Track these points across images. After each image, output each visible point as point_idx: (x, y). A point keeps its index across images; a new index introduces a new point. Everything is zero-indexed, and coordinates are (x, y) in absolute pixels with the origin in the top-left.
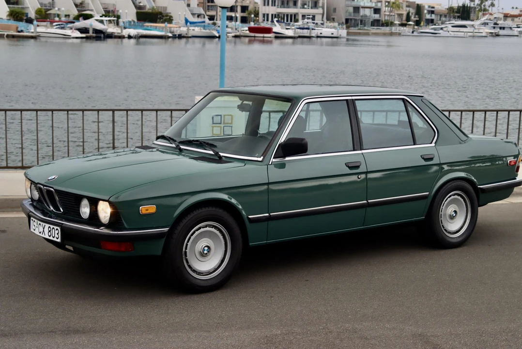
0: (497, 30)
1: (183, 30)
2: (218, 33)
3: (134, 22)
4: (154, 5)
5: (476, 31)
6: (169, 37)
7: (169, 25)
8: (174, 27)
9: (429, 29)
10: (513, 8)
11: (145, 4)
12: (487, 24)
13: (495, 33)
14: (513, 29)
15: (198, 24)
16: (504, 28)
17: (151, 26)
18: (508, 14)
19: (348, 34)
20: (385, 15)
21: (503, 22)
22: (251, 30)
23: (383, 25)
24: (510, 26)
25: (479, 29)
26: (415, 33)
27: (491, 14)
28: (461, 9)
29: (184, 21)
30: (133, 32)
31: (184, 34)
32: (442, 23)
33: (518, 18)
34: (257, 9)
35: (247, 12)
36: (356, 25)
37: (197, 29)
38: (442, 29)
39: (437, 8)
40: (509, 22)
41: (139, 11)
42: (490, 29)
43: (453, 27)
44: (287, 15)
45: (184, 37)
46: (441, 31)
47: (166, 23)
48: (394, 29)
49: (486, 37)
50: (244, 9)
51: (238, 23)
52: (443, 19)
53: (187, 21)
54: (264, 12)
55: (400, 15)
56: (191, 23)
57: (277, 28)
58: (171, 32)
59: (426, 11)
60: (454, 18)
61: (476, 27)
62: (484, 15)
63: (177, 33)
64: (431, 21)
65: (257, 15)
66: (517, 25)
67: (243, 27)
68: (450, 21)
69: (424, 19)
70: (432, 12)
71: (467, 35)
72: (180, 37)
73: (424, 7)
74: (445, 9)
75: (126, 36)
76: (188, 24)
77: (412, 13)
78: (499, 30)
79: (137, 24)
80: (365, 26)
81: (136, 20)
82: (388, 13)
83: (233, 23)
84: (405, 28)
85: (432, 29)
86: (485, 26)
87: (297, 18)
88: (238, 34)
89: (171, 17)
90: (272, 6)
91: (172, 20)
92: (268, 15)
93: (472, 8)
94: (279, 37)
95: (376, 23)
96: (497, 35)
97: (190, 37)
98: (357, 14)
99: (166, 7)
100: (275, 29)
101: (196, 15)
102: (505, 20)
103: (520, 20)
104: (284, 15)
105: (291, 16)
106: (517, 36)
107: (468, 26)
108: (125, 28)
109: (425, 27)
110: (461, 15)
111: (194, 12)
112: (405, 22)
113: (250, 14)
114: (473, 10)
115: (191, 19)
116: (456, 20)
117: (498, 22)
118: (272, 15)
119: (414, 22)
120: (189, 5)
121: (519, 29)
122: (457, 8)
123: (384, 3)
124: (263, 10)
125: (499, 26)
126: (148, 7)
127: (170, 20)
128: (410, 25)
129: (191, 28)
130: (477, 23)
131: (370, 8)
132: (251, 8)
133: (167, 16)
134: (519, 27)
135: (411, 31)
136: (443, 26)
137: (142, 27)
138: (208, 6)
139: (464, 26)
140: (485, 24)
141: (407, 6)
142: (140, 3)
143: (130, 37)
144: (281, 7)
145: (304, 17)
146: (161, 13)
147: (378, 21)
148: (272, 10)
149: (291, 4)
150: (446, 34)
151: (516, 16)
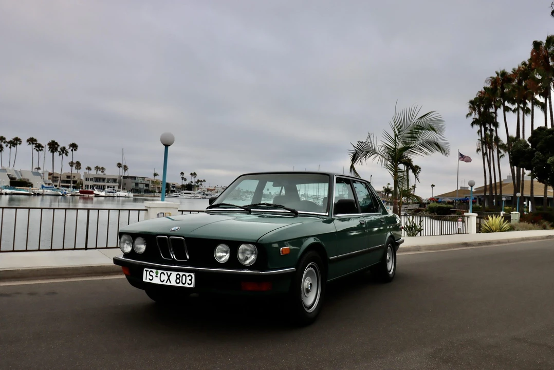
0: (205, 196)
1: (41, 191)
2: (62, 193)
4: (21, 177)
5: (196, 196)
6: (31, 195)
7: (31, 188)
8: (35, 189)
9: (173, 194)
10: (210, 186)
11: (15, 177)
15: (49, 188)
16: (208, 195)
17: (20, 188)
18: (209, 189)
19: (134, 196)
20: (151, 187)
22: (81, 192)
23: (150, 192)
26: (166, 196)
27: (201, 189)
28: (188, 186)
29: (41, 187)
30: (8, 191)
31: (41, 193)
32: (179, 192)
34: (82, 182)
35: (76, 184)
36: (136, 192)
37: (49, 191)
38: (179, 194)
39: (176, 185)
40: (209, 192)
41: (11, 180)
42: (201, 195)
43: (184, 194)
44: (99, 186)
45: (41, 195)
46: (179, 196)
48: (156, 194)
50: (75, 182)
51: (72, 189)
52: (179, 190)
53: (43, 187)
55: (158, 188)
56: (45, 187)
57: (96, 192)
58: (32, 192)
59: (171, 186)
61: (195, 194)
62: (198, 189)
63: (37, 193)
64: (173, 191)
65: (82, 186)
67: (75, 191)
68: (183, 191)
69: (170, 190)
70: (174, 187)
71: (191, 197)
72: (38, 194)
73: (170, 184)
74: (180, 185)
75: (4, 193)
77: (164, 187)
79: (10, 187)
80: (141, 192)
81: (9, 185)
82: (153, 187)
83: (69, 189)
85: (175, 194)
87: (104, 187)
88: (73, 194)
89: (32, 184)
90: (91, 181)
91: (33, 186)
92: (88, 186)
93: (193, 185)
94: (97, 196)
95: (147, 191)
96: (205, 198)
97: (44, 195)
99: (29, 179)
100: (95, 192)
101: (48, 184)
102: (207, 191)
105: (101, 186)
108: (3, 189)
109: (171, 194)
110: (188, 188)
111: (47, 182)
113: (78, 184)
115: (45, 185)
116: (186, 190)
117: (205, 192)
118: (91, 186)
120: (43, 179)
122: (185, 185)
123: (150, 182)
124: (85, 183)
126: (18, 178)
127: (31, 186)
129: (45, 190)
130: (196, 192)
131: (144, 184)
132: (78, 181)
133: (30, 183)
137: (14, 189)
138: (54, 180)
139: (190, 194)
140: (200, 193)
141: (162, 184)
142: (13, 176)
143: (6, 194)
144: (96, 182)
145: (108, 187)
146: (26, 182)
147: (148, 190)
148: (90, 183)
149: (101, 180)
150: (182, 197)
151: (212, 190)
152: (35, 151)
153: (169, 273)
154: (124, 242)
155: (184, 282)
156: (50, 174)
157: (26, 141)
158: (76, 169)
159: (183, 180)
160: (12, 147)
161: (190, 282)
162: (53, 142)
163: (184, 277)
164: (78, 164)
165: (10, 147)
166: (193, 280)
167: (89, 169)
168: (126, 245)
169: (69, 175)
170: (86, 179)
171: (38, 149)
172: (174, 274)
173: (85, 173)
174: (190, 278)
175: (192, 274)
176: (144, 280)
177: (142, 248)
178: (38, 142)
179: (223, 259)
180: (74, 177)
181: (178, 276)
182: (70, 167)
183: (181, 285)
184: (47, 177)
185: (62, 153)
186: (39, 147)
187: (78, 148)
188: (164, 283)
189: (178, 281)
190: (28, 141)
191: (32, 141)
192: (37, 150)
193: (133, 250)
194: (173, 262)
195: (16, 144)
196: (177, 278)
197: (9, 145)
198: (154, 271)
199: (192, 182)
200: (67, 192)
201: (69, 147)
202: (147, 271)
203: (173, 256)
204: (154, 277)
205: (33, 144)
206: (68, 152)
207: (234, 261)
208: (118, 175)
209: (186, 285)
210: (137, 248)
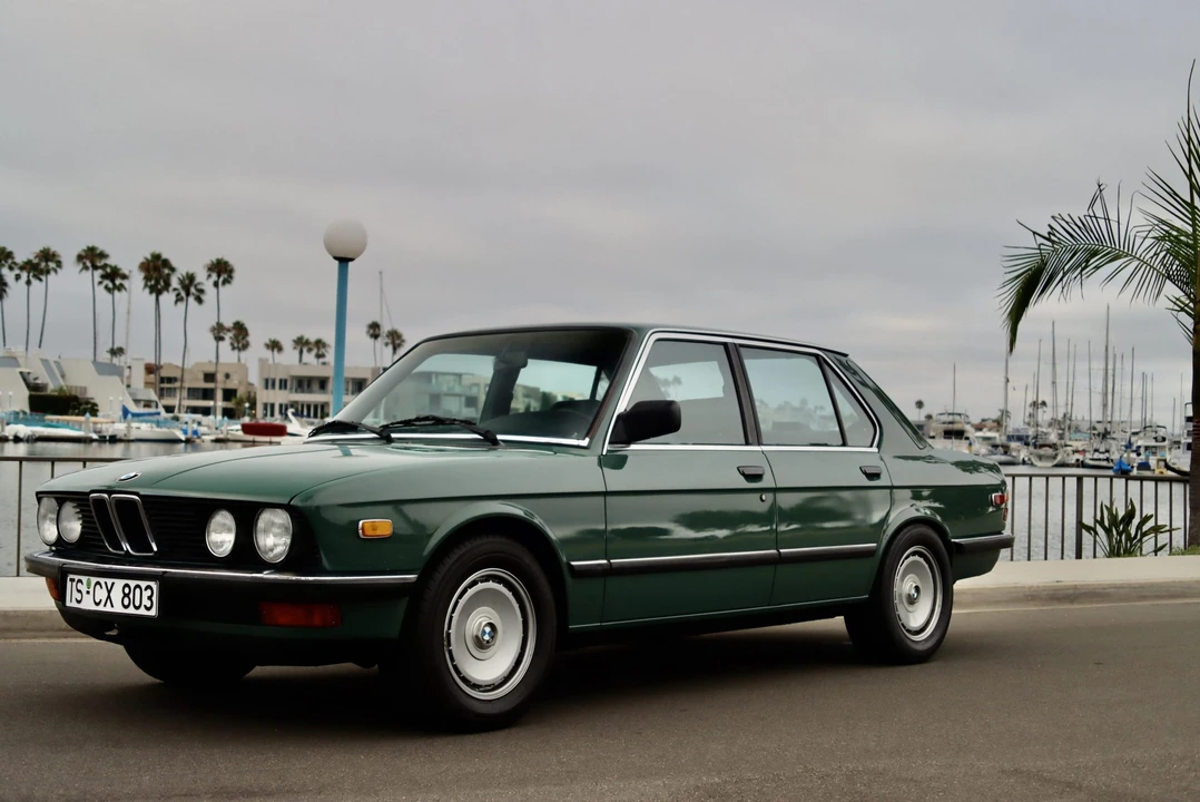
1: (119, 428)
2: (185, 432)
3: (24, 413)
4: (62, 382)
6: (91, 440)
7: (93, 419)
8: (102, 423)
11: (45, 382)
15: (147, 418)
17: (58, 421)
22: (246, 429)
29: (121, 413)
30: (23, 430)
31: (120, 435)
34: (252, 395)
35: (234, 401)
37: (144, 426)
41: (33, 393)
44: (309, 407)
45: (121, 441)
47: (88, 415)
50: (229, 394)
51: (219, 417)
53: (126, 412)
54: (265, 401)
56: (134, 415)
57: (294, 426)
58: (95, 432)
63: (107, 435)
65: (253, 406)
67: (229, 424)
72: (114, 440)
75: (11, 437)
76: (130, 416)
79: (29, 417)
81: (28, 410)
83: (211, 417)
87: (326, 410)
88: (221, 436)
89: (96, 405)
90: (280, 388)
91: (97, 410)
92: (273, 406)
97: (133, 441)
99: (85, 388)
100: (290, 428)
101: (142, 403)
104: (303, 406)
105: (316, 407)
108: (8, 424)
111: (139, 397)
113: (240, 402)
115: (133, 408)
118: (281, 406)
120: (128, 386)
123: (482, 385)
124: (264, 396)
126: (51, 386)
129: (134, 425)
131: (459, 395)
132: (241, 392)
133: (87, 403)
137: (41, 423)
138: (162, 389)
141: (525, 396)
142: (36, 379)
143: (17, 439)
144: (296, 391)
146: (75, 398)
148: (279, 397)
149: (316, 386)
152: (100, 290)
156: (150, 369)
157: (74, 258)
158: (233, 348)
160: (35, 282)
162: (156, 257)
164: (240, 330)
165: (29, 283)
167: (275, 346)
169: (211, 369)
170: (267, 381)
171: (110, 285)
173: (262, 362)
178: (111, 261)
180: (227, 376)
182: (214, 343)
184: (139, 377)
185: (183, 294)
186: (113, 277)
187: (235, 275)
190: (80, 258)
191: (91, 257)
192: (106, 287)
195: (48, 272)
197: (24, 275)
200: (202, 429)
201: (205, 274)
205: (95, 267)
206: (202, 291)
208: (372, 365)
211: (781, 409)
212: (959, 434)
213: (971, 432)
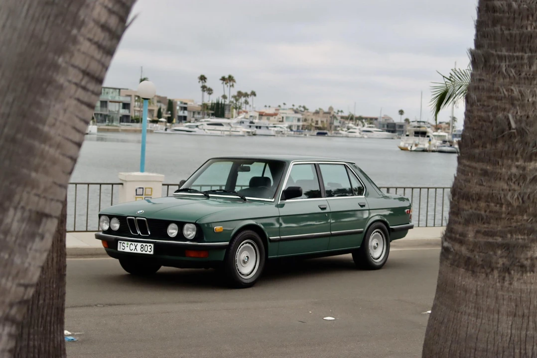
0: (254, 130)
5: (232, 129)
9: (183, 126)
10: (266, 106)
12: (243, 123)
13: (252, 132)
14: (270, 128)
16: (260, 127)
18: (263, 112)
19: (98, 130)
20: (135, 110)
21: (259, 121)
23: (133, 121)
24: (267, 125)
25: (236, 127)
26: (168, 131)
27: (246, 112)
28: (215, 106)
32: (197, 120)
33: (274, 117)
36: (103, 121)
38: (197, 126)
39: (190, 104)
40: (264, 122)
42: (246, 128)
43: (208, 124)
46: (196, 129)
49: (244, 136)
52: (197, 116)
55: (151, 111)
59: (178, 108)
60: (208, 115)
61: (232, 126)
62: (239, 113)
64: (184, 118)
66: (274, 124)
68: (203, 118)
69: (176, 117)
70: (185, 109)
71: (224, 133)
73: (176, 102)
74: (199, 105)
77: (164, 109)
78: (255, 129)
80: (112, 121)
82: (138, 109)
84: (157, 125)
85: (187, 126)
86: (240, 125)
93: (226, 105)
95: (125, 119)
96: (254, 135)
98: (105, 109)
102: (260, 119)
103: (276, 119)
106: (274, 136)
107: (223, 124)
109: (178, 125)
110: (216, 112)
112: (156, 119)
114: (227, 108)
116: (211, 117)
117: (254, 121)
119: (166, 119)
121: (276, 129)
122: (210, 105)
123: (133, 97)
125: (255, 125)
128: (162, 122)
130: (233, 121)
131: (119, 102)
134: (275, 127)
135: (164, 128)
136: (198, 124)
139: (220, 125)
140: (242, 122)
141: (159, 102)
147: (127, 116)
150: (202, 132)
151: (272, 115)
153: (136, 244)
154: (103, 222)
155: (146, 250)
159: (206, 94)
161: (150, 250)
163: (146, 247)
166: (152, 249)
168: (104, 224)
172: (139, 244)
174: (150, 247)
175: (152, 245)
176: (119, 249)
177: (116, 226)
179: (173, 234)
181: (142, 246)
183: (144, 252)
188: (133, 251)
189: (142, 249)
193: (110, 227)
194: (139, 236)
196: (142, 248)
198: (126, 242)
199: (224, 97)
202: (120, 243)
203: (139, 232)
204: (126, 247)
207: (180, 236)
209: (148, 253)
210: (113, 226)
211: (317, 113)
212: (424, 134)
213: (431, 132)
